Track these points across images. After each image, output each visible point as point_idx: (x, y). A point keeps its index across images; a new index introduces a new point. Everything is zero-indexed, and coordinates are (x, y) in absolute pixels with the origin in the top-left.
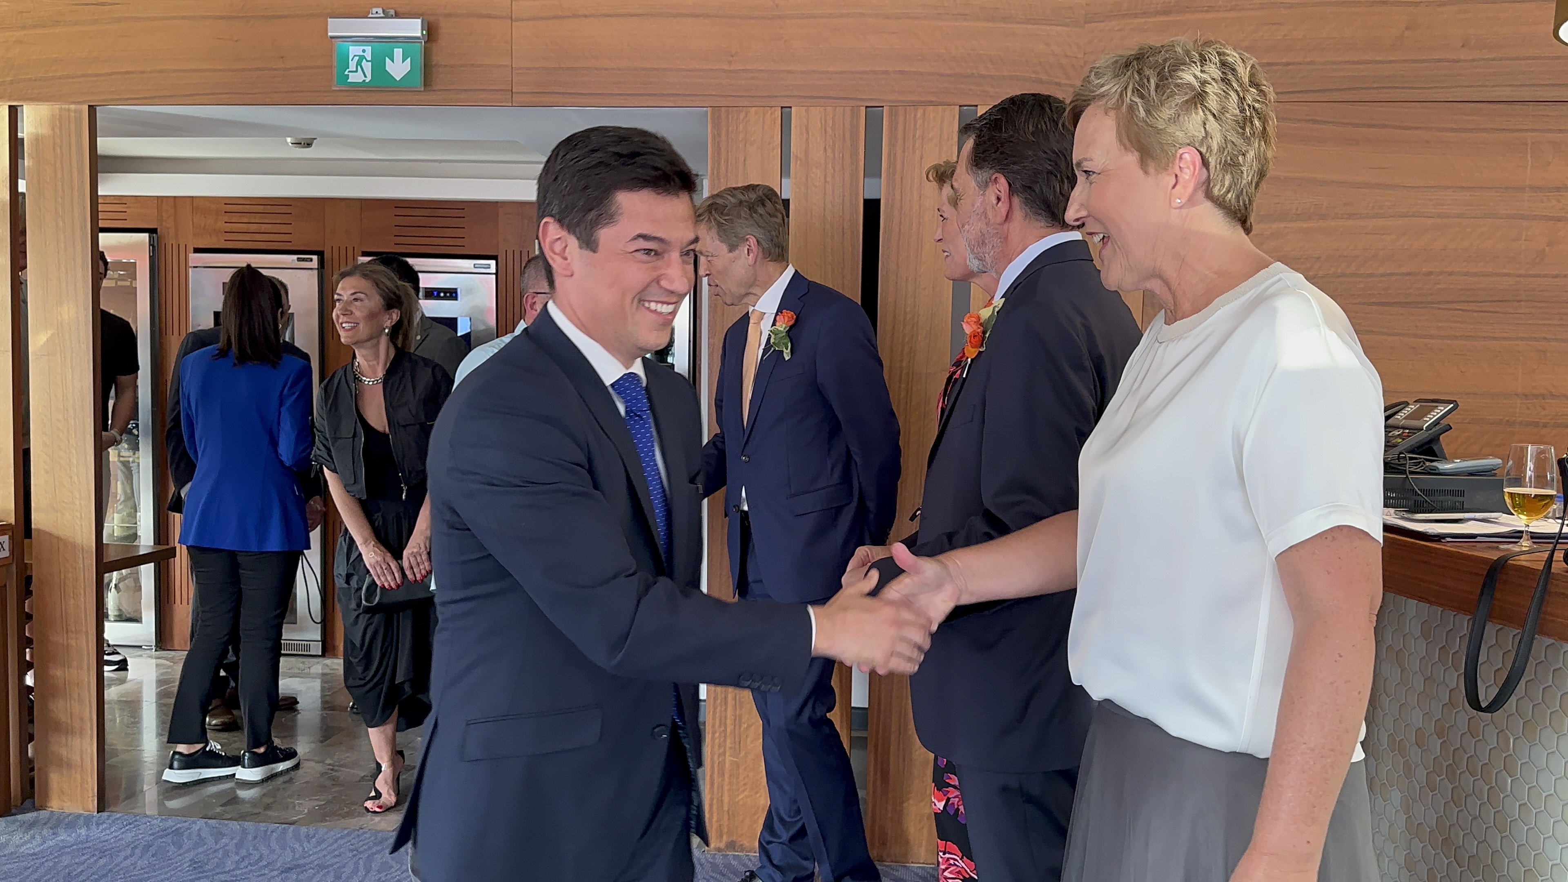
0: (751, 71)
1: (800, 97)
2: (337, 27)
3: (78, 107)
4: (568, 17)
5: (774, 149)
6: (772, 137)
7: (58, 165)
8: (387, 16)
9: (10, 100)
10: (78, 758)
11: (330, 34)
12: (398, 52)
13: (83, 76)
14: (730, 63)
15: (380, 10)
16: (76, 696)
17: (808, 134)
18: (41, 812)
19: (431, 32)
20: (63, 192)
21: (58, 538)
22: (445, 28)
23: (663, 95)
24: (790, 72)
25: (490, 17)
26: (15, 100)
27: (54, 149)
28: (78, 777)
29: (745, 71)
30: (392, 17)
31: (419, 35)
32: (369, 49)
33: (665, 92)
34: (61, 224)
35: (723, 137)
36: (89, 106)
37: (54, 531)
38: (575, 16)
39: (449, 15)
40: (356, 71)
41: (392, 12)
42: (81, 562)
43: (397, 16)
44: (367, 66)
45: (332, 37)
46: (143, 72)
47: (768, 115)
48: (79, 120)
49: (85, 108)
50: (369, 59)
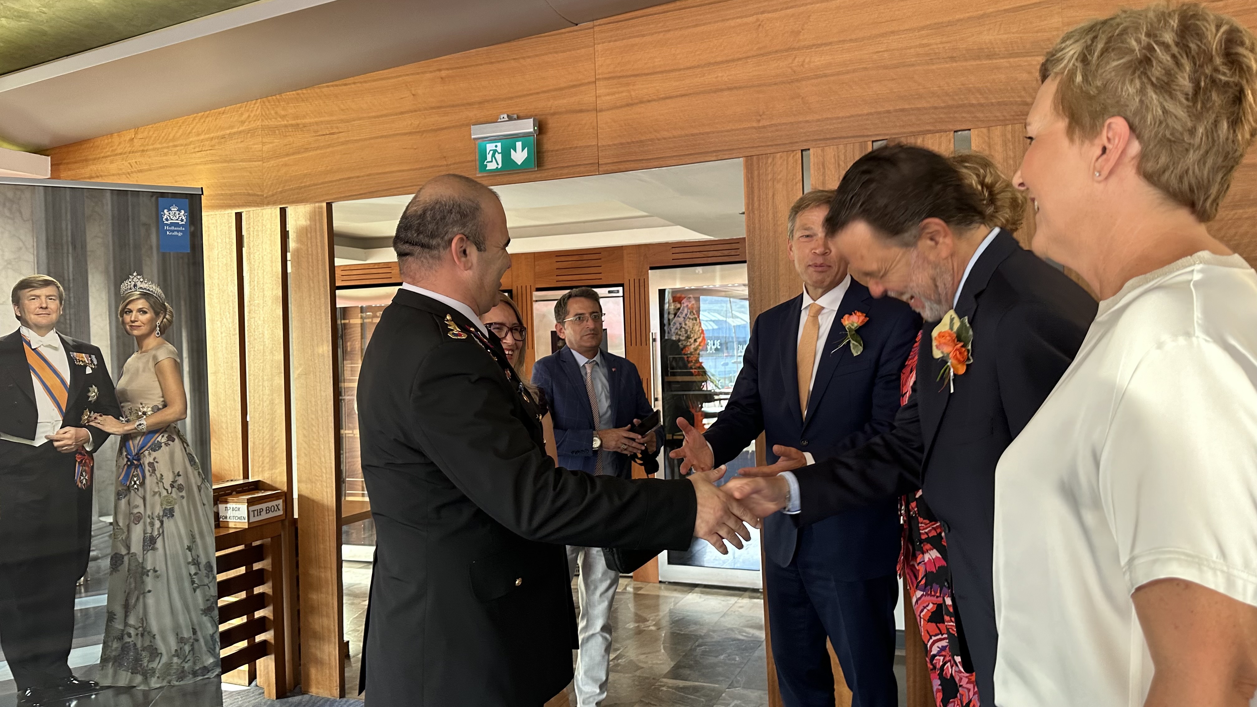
0: (775, 125)
1: (816, 140)
2: (477, 132)
3: (320, 204)
4: (637, 104)
5: (796, 183)
6: (795, 175)
7: (309, 245)
8: (510, 118)
9: (280, 204)
10: (327, 658)
11: (473, 137)
12: (519, 145)
13: (322, 183)
14: (759, 121)
15: (505, 116)
16: (325, 613)
17: (824, 168)
18: (306, 696)
19: (541, 127)
20: (313, 262)
21: (313, 501)
22: (552, 123)
23: (708, 152)
24: (807, 122)
25: (581, 111)
26: (283, 204)
27: (307, 235)
28: (328, 672)
29: (771, 126)
30: (515, 119)
31: (532, 130)
32: (499, 145)
33: (710, 150)
34: (312, 285)
35: (756, 178)
36: (327, 203)
37: (310, 496)
38: (642, 102)
39: (554, 114)
40: (492, 161)
41: (515, 116)
42: (327, 518)
43: (519, 118)
44: (499, 157)
45: (475, 139)
46: (358, 177)
47: (791, 158)
48: (321, 213)
49: (324, 205)
50: (500, 151)
